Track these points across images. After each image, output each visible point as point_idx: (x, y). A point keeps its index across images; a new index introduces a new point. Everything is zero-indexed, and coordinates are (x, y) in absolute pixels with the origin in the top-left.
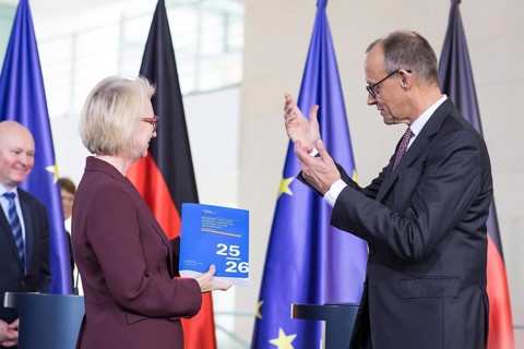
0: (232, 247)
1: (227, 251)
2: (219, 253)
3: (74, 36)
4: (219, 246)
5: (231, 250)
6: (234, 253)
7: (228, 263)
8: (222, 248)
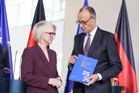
0: (88, 72)
1: (86, 74)
2: (83, 74)
3: (19, 5)
4: (84, 71)
5: (87, 74)
6: (88, 75)
7: (84, 78)
8: (85, 72)
